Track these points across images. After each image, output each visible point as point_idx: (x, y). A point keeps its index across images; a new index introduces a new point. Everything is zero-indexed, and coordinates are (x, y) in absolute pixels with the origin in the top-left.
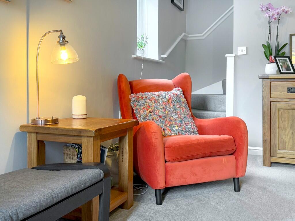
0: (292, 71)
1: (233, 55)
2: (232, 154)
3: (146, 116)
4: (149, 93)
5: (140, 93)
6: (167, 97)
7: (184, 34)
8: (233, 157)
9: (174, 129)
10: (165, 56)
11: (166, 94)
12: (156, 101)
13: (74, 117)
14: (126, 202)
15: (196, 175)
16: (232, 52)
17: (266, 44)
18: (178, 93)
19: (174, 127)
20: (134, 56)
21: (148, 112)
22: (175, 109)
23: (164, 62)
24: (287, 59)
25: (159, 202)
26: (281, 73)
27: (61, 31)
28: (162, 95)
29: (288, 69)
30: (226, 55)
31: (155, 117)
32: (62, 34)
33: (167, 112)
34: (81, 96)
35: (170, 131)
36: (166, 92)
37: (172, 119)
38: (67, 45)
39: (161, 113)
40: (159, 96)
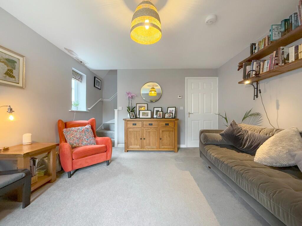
0: (135, 117)
1: (117, 110)
2: (105, 152)
3: (70, 138)
4: (73, 128)
5: (69, 128)
6: (82, 129)
7: (101, 99)
8: (106, 153)
9: (84, 143)
10: (90, 109)
11: (82, 128)
12: (76, 131)
13: (24, 144)
14: (51, 180)
15: (88, 163)
16: (117, 109)
17: (128, 107)
18: (88, 127)
19: (84, 142)
20: (70, 110)
21: (71, 136)
22: (86, 134)
23: (89, 111)
24: (134, 113)
25: (69, 177)
26: (131, 118)
27: (10, 106)
28: (80, 129)
29: (134, 117)
30: (115, 110)
31: (75, 139)
32: (10, 107)
33: (81, 136)
34: (28, 134)
35: (82, 144)
36: (82, 127)
37: (83, 139)
38: (13, 113)
39: (78, 137)
40: (78, 129)
